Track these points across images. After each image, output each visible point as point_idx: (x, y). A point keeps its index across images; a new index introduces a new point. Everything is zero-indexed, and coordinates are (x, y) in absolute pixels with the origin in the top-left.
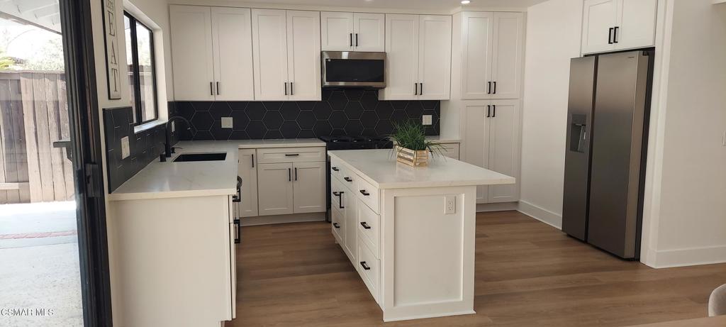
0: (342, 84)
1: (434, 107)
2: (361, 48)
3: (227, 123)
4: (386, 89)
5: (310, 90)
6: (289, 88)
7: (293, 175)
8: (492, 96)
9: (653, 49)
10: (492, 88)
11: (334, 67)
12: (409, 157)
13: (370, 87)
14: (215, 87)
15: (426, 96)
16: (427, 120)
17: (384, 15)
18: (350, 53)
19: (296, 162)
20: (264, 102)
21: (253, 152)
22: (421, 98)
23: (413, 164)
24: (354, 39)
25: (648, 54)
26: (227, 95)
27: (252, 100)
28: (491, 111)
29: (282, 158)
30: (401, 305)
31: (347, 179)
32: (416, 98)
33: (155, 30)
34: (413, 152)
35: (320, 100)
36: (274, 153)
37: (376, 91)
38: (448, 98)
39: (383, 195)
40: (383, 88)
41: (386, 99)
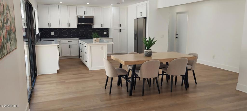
0: (83, 24)
1: (107, 30)
2: (87, 15)
3: (53, 34)
4: (94, 25)
5: (74, 25)
6: (69, 25)
7: (70, 46)
8: (120, 27)
9: (146, 18)
10: (120, 25)
11: (80, 20)
12: (95, 40)
13: (90, 25)
14: (50, 25)
15: (104, 27)
16: (105, 33)
17: (92, 7)
18: (85, 16)
19: (71, 43)
20: (62, 28)
21: (60, 41)
22: (103, 28)
23: (96, 41)
24: (85, 13)
25: (145, 19)
26: (53, 27)
27: (59, 28)
28: (120, 31)
29: (67, 42)
30: (92, 67)
31: (83, 45)
32: (102, 28)
33: (35, 11)
34: (96, 39)
35: (77, 28)
36: (65, 41)
37: (92, 26)
38: (110, 28)
39: (88, 46)
40: (93, 25)
41: (94, 28)
